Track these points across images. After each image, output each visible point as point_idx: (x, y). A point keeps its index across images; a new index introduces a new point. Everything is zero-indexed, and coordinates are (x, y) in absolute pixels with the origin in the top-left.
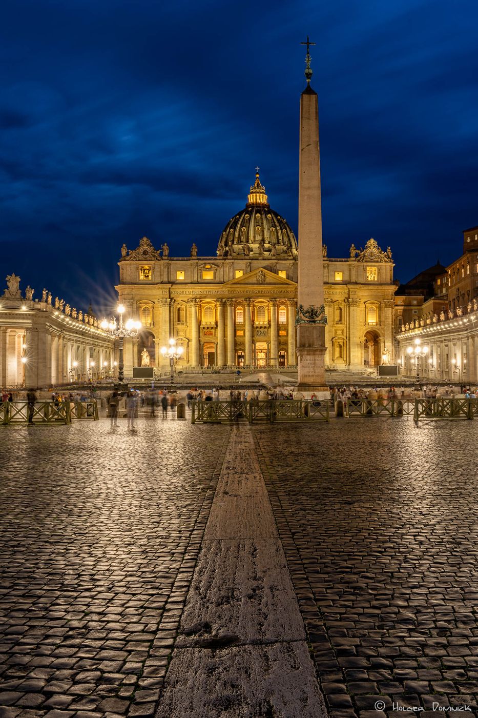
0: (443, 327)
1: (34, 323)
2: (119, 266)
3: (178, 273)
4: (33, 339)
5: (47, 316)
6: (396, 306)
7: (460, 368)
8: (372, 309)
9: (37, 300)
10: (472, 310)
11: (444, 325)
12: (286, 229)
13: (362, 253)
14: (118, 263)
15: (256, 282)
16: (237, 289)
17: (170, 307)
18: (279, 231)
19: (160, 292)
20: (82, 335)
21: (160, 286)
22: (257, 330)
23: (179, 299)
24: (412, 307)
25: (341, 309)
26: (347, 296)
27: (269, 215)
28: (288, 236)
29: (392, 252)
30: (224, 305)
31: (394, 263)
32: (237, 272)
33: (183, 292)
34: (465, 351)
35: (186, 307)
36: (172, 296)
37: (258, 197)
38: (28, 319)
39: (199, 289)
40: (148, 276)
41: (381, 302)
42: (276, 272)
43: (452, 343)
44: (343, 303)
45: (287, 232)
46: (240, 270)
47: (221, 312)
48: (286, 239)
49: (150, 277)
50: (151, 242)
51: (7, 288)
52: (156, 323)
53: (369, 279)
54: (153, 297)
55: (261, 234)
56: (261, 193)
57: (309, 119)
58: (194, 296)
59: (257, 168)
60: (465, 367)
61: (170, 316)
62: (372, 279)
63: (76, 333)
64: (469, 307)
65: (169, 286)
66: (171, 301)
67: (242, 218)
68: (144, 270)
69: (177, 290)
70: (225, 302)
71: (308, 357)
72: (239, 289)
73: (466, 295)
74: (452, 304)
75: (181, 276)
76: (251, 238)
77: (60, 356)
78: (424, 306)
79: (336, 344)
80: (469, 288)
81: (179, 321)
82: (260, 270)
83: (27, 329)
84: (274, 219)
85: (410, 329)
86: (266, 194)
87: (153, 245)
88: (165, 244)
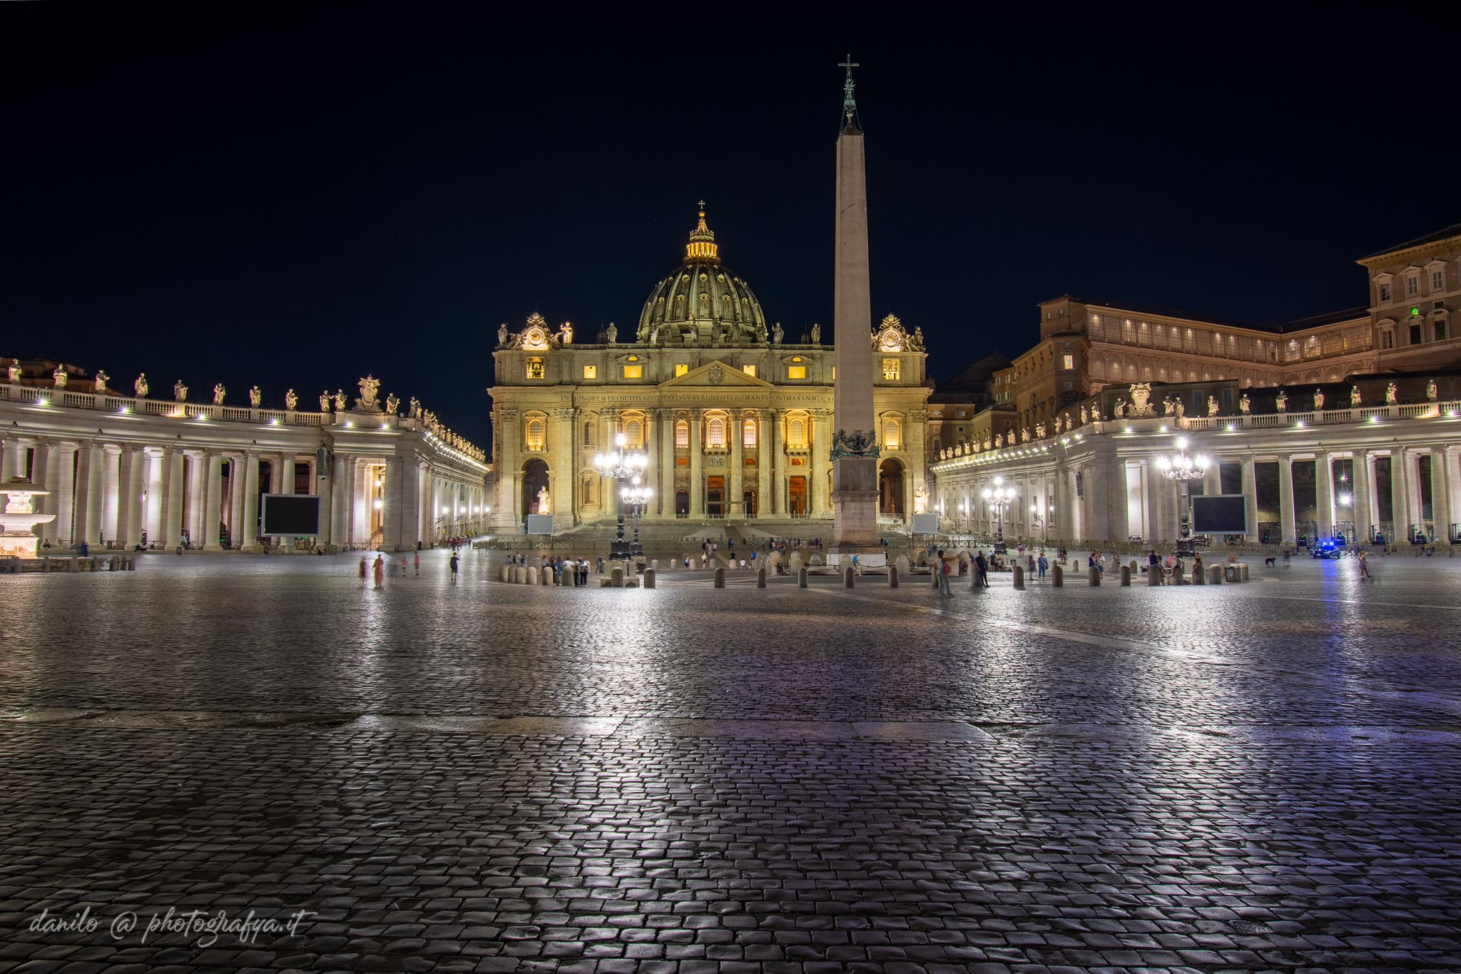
0: (1013, 454)
1: (398, 449)
2: (494, 359)
3: (587, 368)
4: (395, 474)
5: (416, 438)
6: (931, 419)
7: (1044, 519)
8: (891, 424)
9: (402, 415)
10: (1063, 429)
11: (1015, 451)
12: (747, 297)
13: (875, 337)
14: (494, 354)
15: (708, 383)
16: (680, 394)
17: (573, 421)
18: (737, 300)
19: (557, 398)
20: (451, 465)
21: (558, 388)
22: (710, 457)
23: (587, 409)
24: (956, 422)
27: (721, 276)
28: (751, 309)
29: (923, 335)
30: (659, 419)
31: (926, 352)
32: (678, 367)
33: (593, 398)
34: (1051, 493)
35: (598, 421)
36: (576, 405)
37: (703, 248)
38: (391, 443)
39: (617, 394)
40: (539, 373)
41: (906, 414)
42: (740, 368)
43: (1028, 480)
45: (749, 302)
46: (682, 364)
47: (652, 429)
48: (747, 313)
49: (542, 374)
50: (545, 321)
51: (360, 396)
52: (550, 447)
53: (887, 378)
54: (546, 405)
55: (708, 305)
56: (708, 241)
57: (852, 169)
58: (611, 404)
59: (702, 203)
60: (1052, 517)
61: (573, 436)
62: (892, 377)
63: (445, 463)
64: (1058, 424)
65: (572, 388)
66: (575, 411)
67: (677, 281)
68: (534, 363)
69: (584, 395)
70: (660, 413)
71: (853, 504)
72: (683, 393)
73: (1047, 404)
74: (1024, 418)
75: (590, 373)
76: (693, 311)
77: (429, 498)
78: (975, 420)
80: (1053, 393)
81: (587, 442)
82: (714, 363)
83: (388, 458)
84: (729, 281)
85: (954, 456)
86: (715, 242)
87: (549, 326)
88: (568, 324)
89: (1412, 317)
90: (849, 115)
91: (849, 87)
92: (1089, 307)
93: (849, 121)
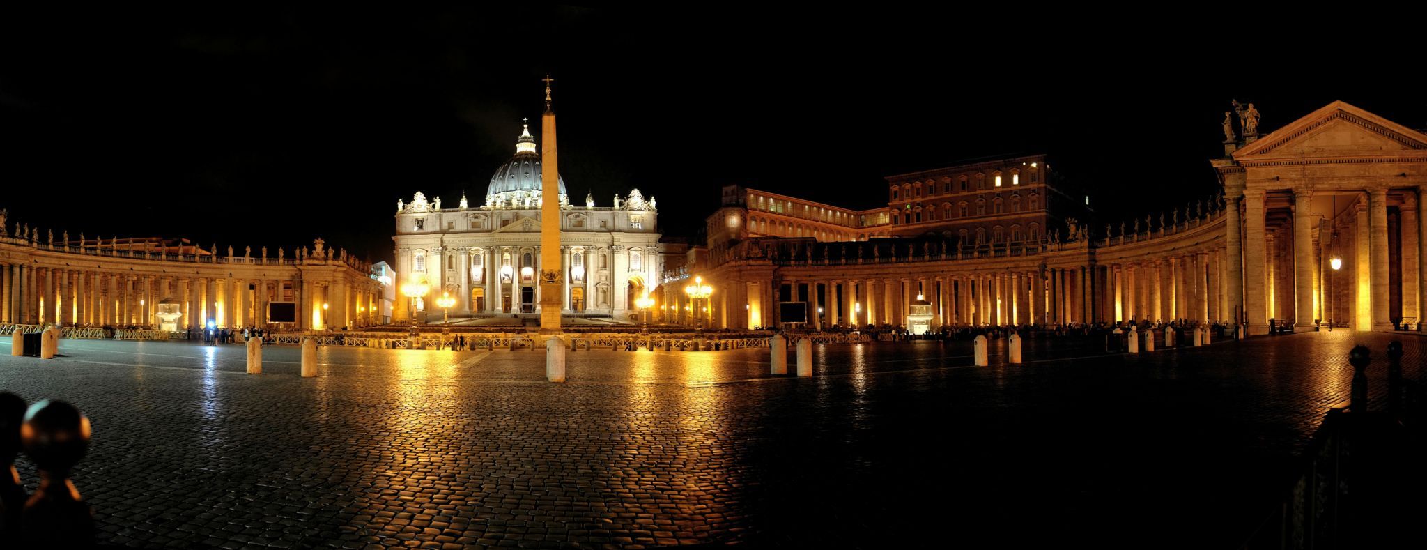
2: (395, 219)
4: (333, 290)
5: (344, 270)
6: (659, 253)
8: (635, 255)
13: (626, 203)
14: (395, 216)
15: (522, 231)
16: (506, 237)
17: (441, 255)
19: (432, 241)
21: (433, 236)
23: (450, 247)
25: (605, 256)
26: (611, 243)
27: (537, 163)
30: (492, 253)
31: (658, 212)
33: (453, 241)
35: (457, 255)
36: (444, 245)
37: (526, 146)
38: (330, 274)
39: (468, 238)
40: (422, 227)
41: (645, 250)
44: (608, 251)
47: (488, 259)
50: (425, 195)
52: (428, 270)
53: (633, 227)
54: (426, 246)
56: (529, 142)
57: (549, 132)
58: (464, 244)
59: (525, 119)
61: (442, 263)
62: (636, 226)
65: (441, 235)
66: (443, 250)
67: (510, 167)
68: (418, 222)
69: (448, 239)
70: (493, 250)
71: (548, 309)
78: (688, 254)
79: (600, 290)
81: (450, 268)
82: (526, 218)
86: (534, 142)
87: (427, 199)
88: (438, 197)
89: (907, 209)
90: (548, 105)
91: (548, 91)
92: (749, 190)
93: (549, 108)
